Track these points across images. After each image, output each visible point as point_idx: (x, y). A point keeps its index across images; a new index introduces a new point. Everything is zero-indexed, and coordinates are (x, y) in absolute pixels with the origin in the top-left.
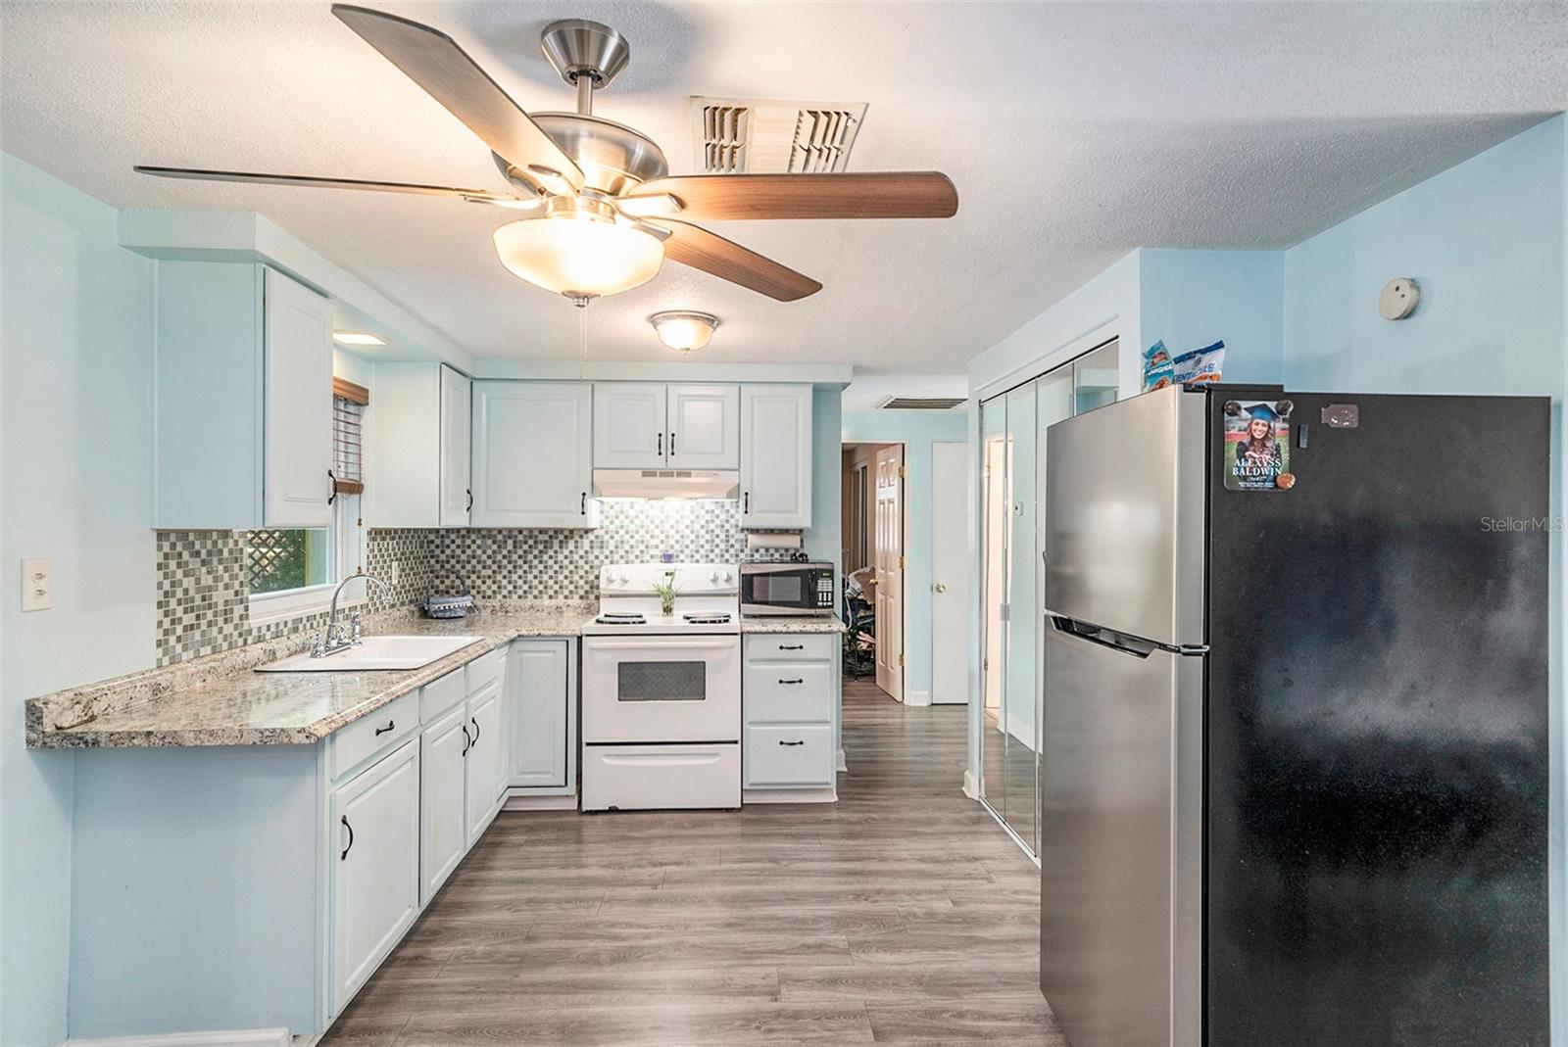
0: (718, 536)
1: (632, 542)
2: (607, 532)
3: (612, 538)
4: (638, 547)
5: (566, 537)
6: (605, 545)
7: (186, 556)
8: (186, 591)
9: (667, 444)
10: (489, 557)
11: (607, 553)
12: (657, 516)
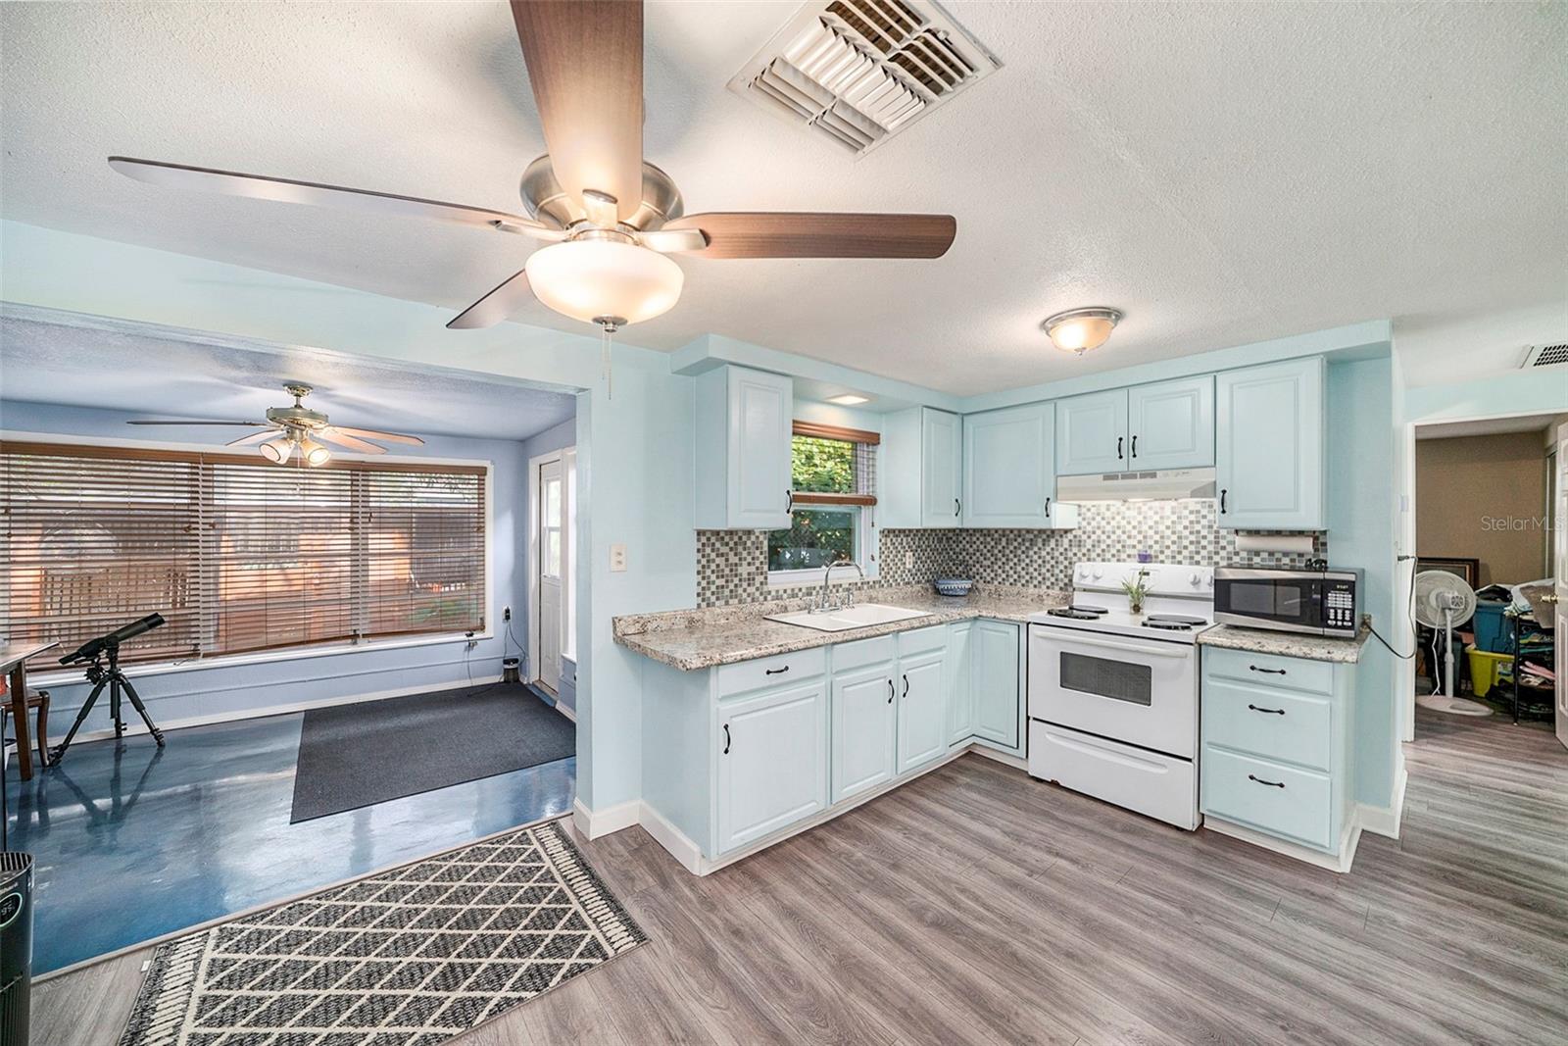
0: (1204, 537)
1: (1109, 542)
2: (1084, 533)
3: (1089, 537)
4: (1114, 546)
5: (1048, 536)
6: (1082, 543)
7: (718, 545)
8: (718, 566)
9: (1127, 447)
10: (989, 551)
11: (1084, 550)
12: (1134, 518)
